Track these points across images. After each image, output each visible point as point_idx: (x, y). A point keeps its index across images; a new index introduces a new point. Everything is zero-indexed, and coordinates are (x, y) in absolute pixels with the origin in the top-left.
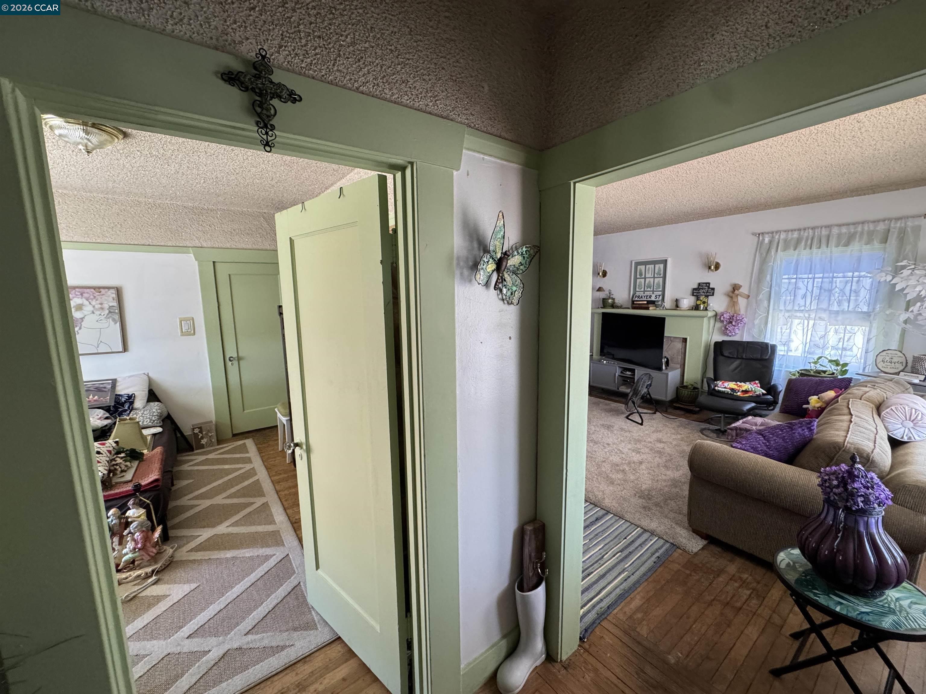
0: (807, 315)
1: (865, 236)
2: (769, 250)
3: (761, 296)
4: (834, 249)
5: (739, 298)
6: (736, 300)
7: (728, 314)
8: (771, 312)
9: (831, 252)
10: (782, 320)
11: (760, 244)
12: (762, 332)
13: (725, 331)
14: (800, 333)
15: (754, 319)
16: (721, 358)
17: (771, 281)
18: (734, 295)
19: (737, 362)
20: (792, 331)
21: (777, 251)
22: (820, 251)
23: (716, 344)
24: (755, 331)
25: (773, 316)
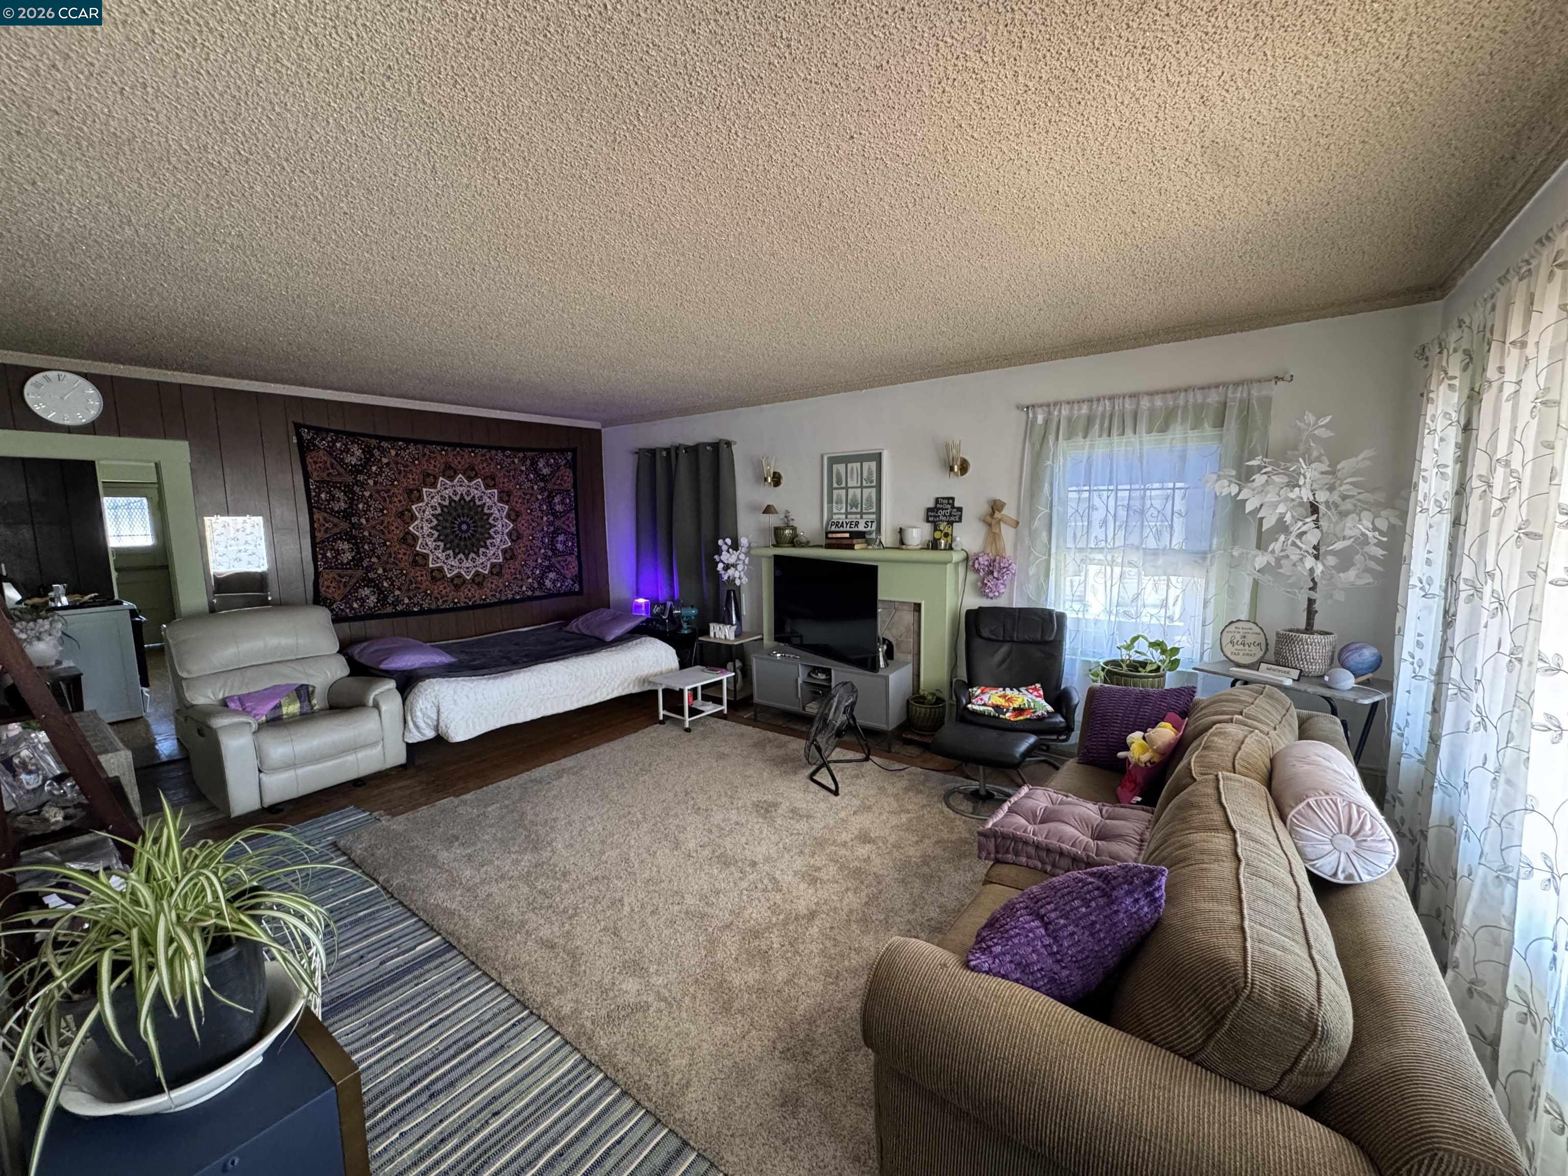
0: (1109, 558)
1: (1191, 416)
2: (1044, 437)
3: (1036, 523)
4: (1146, 437)
5: (1003, 525)
6: (997, 531)
7: (986, 558)
8: (1053, 551)
9: (1141, 442)
10: (1071, 568)
11: (1030, 426)
12: (1042, 589)
13: (982, 589)
14: (1101, 589)
15: (1028, 566)
16: (977, 642)
17: (1051, 494)
18: (994, 522)
19: (1005, 649)
20: (1089, 587)
21: (1057, 439)
22: (1124, 439)
23: (969, 613)
24: (1031, 588)
25: (1057, 561)
